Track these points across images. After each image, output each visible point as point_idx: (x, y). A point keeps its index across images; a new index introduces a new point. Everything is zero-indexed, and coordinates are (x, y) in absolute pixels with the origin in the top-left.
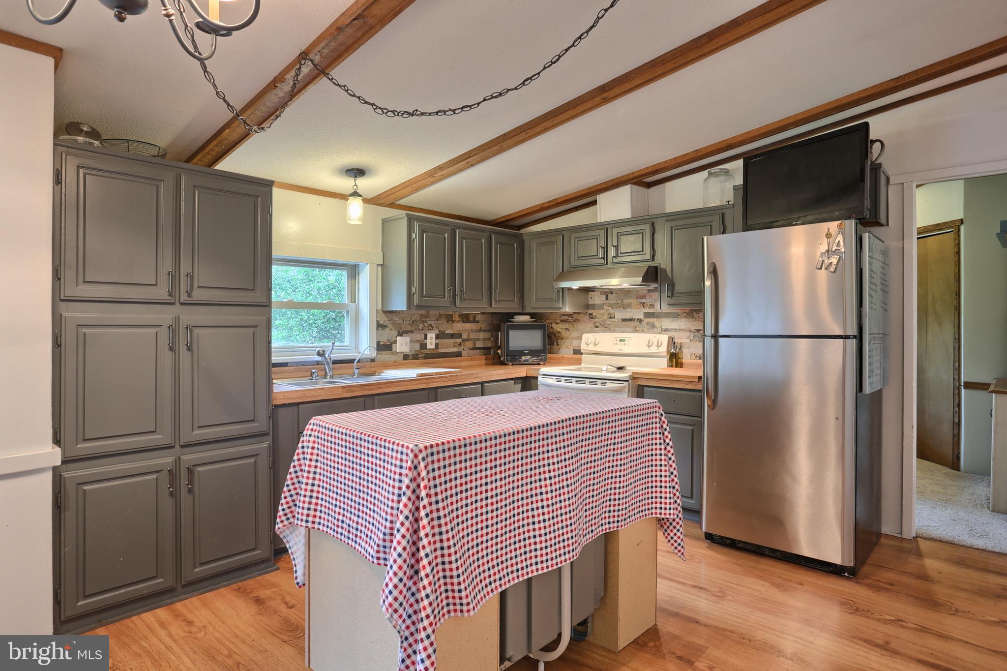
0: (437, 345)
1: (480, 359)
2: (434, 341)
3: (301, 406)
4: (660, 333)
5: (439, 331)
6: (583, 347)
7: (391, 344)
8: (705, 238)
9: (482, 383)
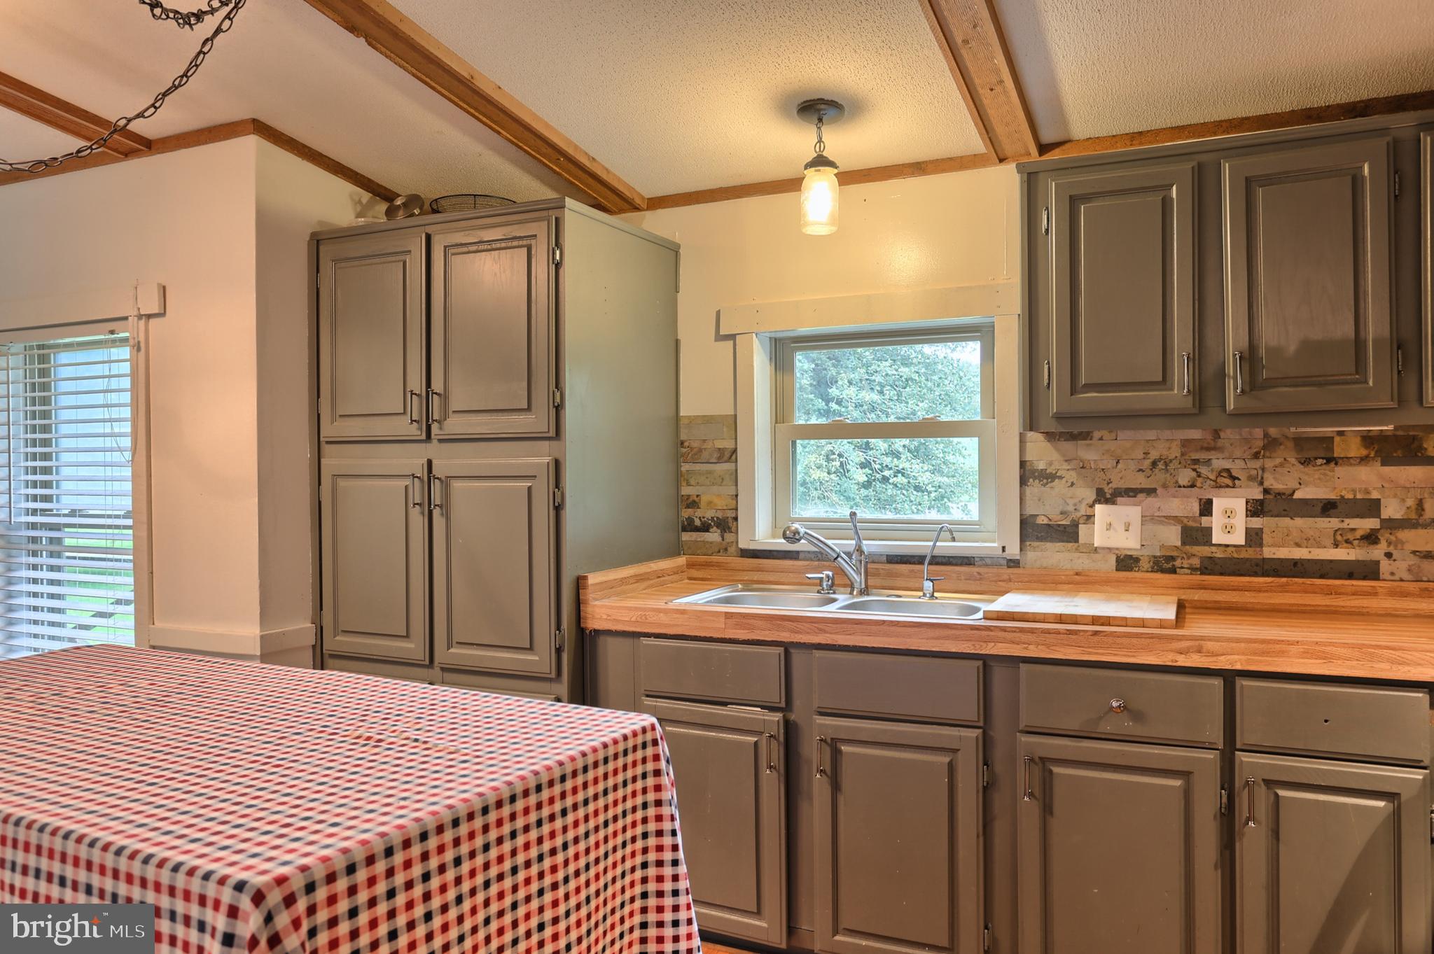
0: (1254, 537)
2: (1240, 522)
5: (1266, 491)
7: (1075, 525)
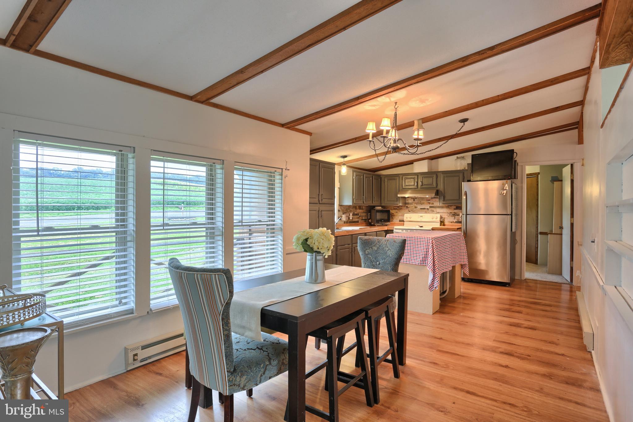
0: (352, 218)
1: (364, 224)
2: (352, 216)
3: (338, 237)
4: (436, 214)
6: (405, 219)
8: (463, 183)
9: (376, 232)
